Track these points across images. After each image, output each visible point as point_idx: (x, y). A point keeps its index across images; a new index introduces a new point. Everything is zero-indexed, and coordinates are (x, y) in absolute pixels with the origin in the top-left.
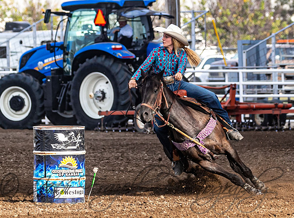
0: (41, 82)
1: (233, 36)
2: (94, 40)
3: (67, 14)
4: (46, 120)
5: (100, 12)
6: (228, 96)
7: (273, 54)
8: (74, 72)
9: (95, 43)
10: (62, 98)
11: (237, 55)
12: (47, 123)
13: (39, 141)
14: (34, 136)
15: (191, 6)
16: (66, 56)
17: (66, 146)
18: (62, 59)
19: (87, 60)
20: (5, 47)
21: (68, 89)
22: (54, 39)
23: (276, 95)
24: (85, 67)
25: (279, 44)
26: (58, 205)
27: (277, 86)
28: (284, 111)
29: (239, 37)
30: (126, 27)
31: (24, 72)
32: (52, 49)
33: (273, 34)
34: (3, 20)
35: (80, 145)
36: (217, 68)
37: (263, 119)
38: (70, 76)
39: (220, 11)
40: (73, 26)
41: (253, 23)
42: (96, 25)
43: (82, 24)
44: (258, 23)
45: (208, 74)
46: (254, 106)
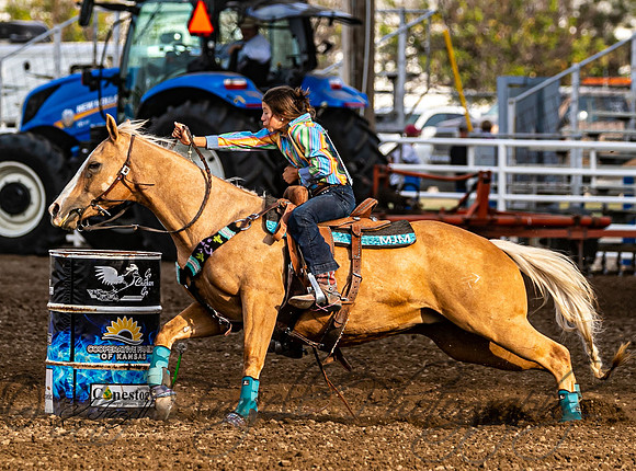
0: (68, 154)
1: (489, 67)
2: (185, 65)
3: (129, 9)
4: (77, 237)
5: (201, 7)
6: (473, 196)
7: (574, 107)
9: (189, 72)
11: (496, 109)
12: (77, 244)
13: (62, 281)
14: (52, 270)
16: (125, 100)
17: (120, 295)
18: (116, 105)
19: (170, 109)
22: (99, 61)
23: (576, 199)
24: (165, 124)
25: (588, 85)
27: (580, 179)
28: (592, 234)
29: (500, 68)
30: (256, 41)
31: (33, 130)
32: (94, 83)
33: (576, 66)
35: (150, 294)
36: (450, 135)
39: (461, 12)
40: (142, 34)
41: (532, 40)
42: (193, 34)
43: (163, 30)
44: (543, 39)
45: (429, 148)
46: (529, 220)
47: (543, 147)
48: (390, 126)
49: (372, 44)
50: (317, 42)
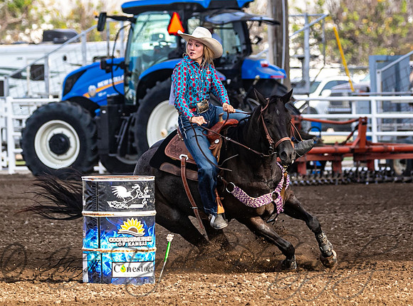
0: (93, 115)
1: (363, 49)
2: (167, 55)
3: (130, 19)
4: (100, 168)
5: (175, 16)
6: (356, 133)
8: (140, 101)
9: (169, 59)
10: (122, 137)
11: (369, 76)
12: (101, 172)
13: (91, 197)
14: (84, 190)
15: (303, 8)
16: (129, 78)
17: (129, 204)
18: (123, 82)
19: (158, 83)
20: (42, 66)
21: (131, 123)
22: (111, 54)
24: (155, 93)
26: (117, 286)
29: (371, 51)
31: (69, 100)
32: (108, 67)
34: (39, 27)
35: (148, 203)
36: (340, 95)
37: (405, 165)
38: (133, 106)
39: (345, 14)
40: (138, 36)
41: (391, 31)
42: (171, 34)
43: (151, 32)
44: (398, 31)
45: (327, 103)
46: (393, 148)
47: (400, 100)
48: (300, 90)
49: (287, 37)
50: (252, 37)
